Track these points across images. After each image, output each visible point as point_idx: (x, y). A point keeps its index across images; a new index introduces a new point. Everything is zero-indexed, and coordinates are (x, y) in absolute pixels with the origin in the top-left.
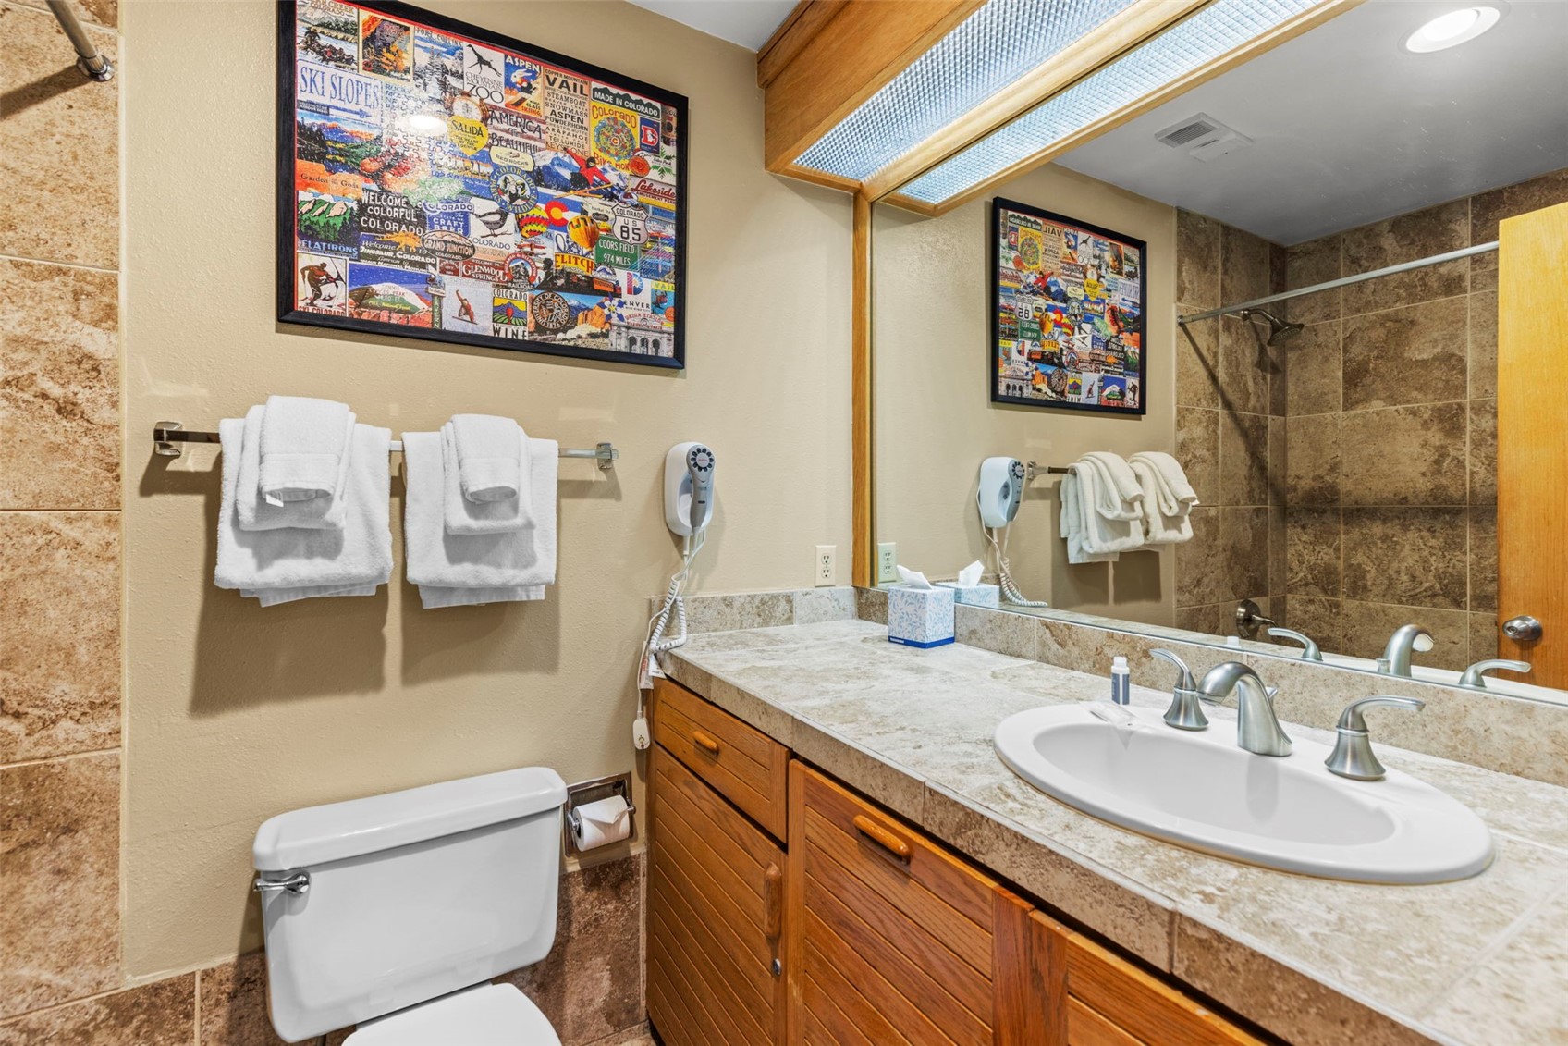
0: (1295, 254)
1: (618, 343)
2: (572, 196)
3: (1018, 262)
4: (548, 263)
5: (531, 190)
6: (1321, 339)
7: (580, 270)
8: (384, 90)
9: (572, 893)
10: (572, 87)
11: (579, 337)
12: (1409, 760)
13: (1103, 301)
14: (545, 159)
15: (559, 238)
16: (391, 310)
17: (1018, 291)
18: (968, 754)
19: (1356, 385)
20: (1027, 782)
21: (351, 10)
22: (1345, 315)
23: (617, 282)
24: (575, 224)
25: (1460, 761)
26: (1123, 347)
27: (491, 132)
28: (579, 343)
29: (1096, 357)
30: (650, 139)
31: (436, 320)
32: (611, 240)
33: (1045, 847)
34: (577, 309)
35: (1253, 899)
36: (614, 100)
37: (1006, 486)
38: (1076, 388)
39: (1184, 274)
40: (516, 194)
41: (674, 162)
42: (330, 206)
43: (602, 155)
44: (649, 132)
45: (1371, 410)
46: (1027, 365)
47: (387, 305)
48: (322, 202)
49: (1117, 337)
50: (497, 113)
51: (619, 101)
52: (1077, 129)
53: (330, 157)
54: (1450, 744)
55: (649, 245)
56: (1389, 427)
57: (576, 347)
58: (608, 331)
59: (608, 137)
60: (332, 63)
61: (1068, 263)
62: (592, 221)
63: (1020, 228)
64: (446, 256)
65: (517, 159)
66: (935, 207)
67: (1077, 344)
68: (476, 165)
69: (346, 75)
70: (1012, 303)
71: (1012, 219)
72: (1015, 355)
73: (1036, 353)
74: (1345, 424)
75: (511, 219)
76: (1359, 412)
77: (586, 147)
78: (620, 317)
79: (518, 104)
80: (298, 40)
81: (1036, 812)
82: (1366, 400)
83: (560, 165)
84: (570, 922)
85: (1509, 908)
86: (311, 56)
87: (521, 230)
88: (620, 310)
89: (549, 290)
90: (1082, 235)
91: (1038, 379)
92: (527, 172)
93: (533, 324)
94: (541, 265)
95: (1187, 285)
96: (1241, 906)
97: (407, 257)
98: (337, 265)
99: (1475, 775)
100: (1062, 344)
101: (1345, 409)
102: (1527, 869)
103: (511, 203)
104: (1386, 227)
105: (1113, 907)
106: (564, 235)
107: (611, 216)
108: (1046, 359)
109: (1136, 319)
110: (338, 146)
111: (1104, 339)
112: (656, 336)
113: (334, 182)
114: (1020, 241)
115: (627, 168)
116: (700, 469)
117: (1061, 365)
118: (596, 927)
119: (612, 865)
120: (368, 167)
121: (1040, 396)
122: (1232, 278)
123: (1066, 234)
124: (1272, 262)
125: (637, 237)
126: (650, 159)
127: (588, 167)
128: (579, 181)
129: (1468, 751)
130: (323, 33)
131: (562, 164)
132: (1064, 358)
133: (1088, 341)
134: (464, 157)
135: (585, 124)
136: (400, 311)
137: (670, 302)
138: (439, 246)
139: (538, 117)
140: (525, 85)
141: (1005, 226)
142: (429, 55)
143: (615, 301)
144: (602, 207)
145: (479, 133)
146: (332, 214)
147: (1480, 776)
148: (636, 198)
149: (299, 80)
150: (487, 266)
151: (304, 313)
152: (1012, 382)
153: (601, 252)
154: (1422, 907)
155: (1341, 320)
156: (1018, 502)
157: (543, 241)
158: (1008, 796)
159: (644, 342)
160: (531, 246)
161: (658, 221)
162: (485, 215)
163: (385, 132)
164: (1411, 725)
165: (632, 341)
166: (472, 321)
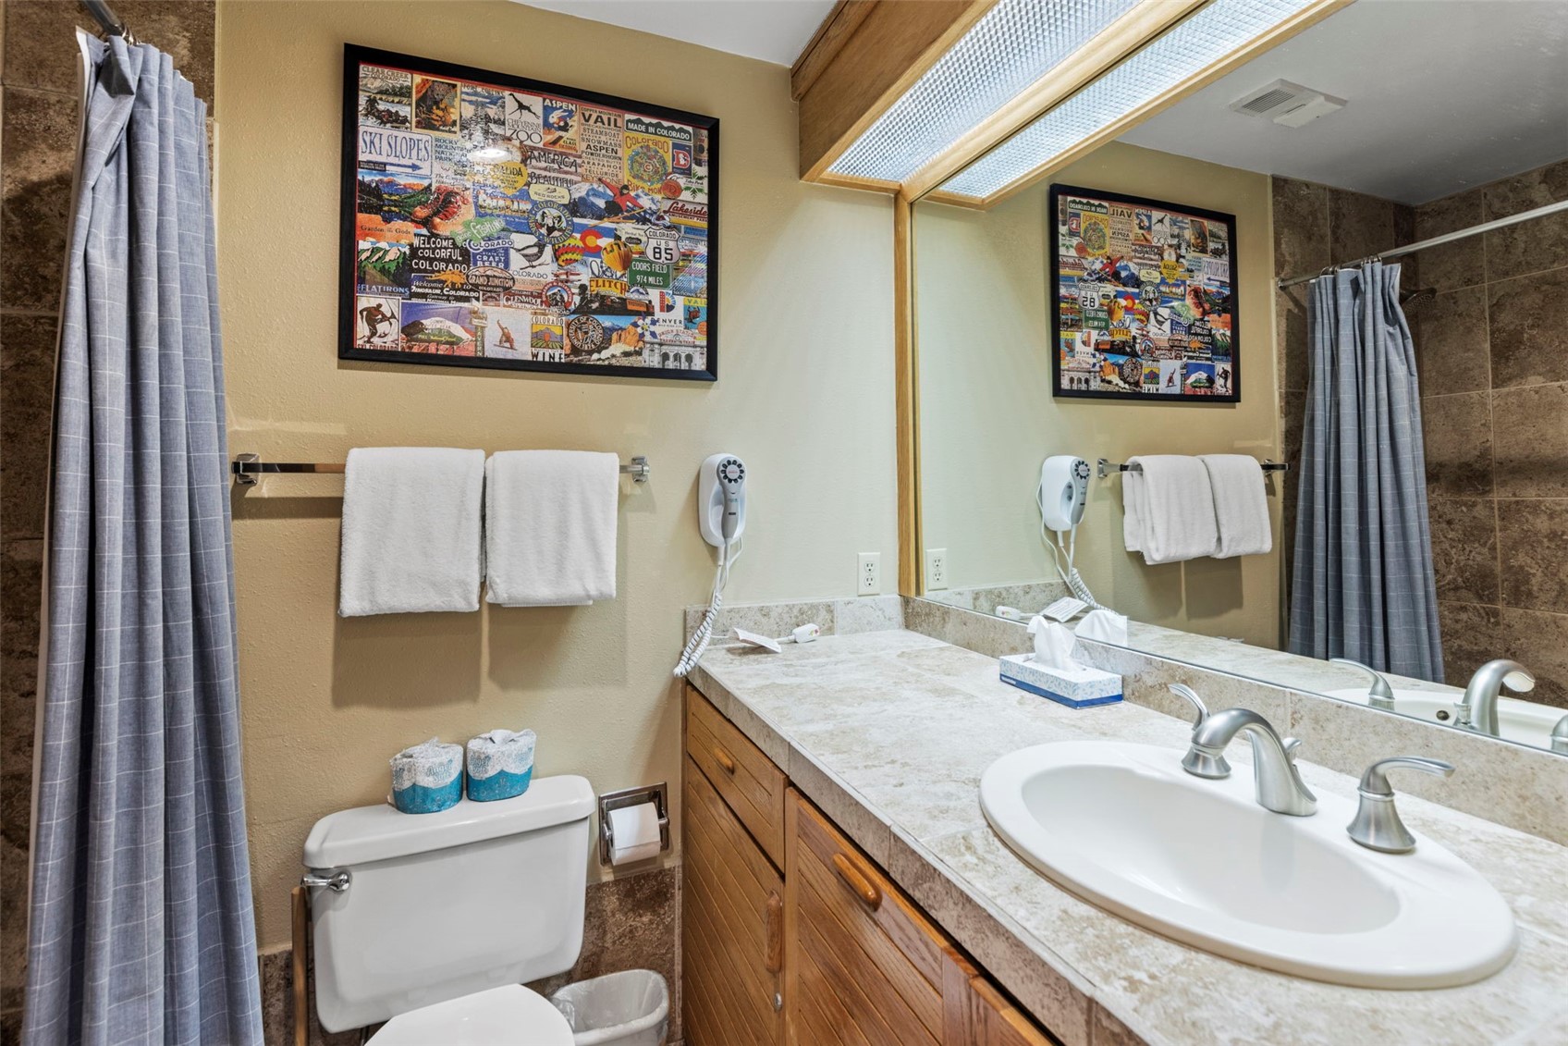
0: (1426, 213)
1: (651, 360)
2: (606, 224)
3: (1081, 249)
4: (583, 288)
5: (567, 221)
6: (1461, 308)
7: (614, 293)
8: (434, 144)
9: (606, 903)
10: (606, 121)
11: (613, 356)
12: (1464, 827)
13: (1184, 282)
14: (581, 190)
15: (594, 265)
16: (438, 343)
17: (1081, 279)
18: (949, 796)
19: (1507, 359)
20: (996, 835)
21: (406, 77)
22: (1490, 279)
23: (650, 302)
24: (609, 249)
25: (1530, 833)
26: (1210, 330)
27: (530, 171)
28: (614, 362)
29: (1176, 343)
30: (682, 162)
31: (479, 348)
32: (643, 261)
33: (985, 910)
34: (612, 330)
35: (1185, 991)
36: (647, 129)
37: (1070, 487)
38: (1153, 377)
39: (1283, 246)
40: (553, 227)
41: (706, 181)
42: (386, 252)
43: (635, 182)
44: (681, 156)
45: (1527, 387)
46: (1094, 356)
47: (436, 338)
48: (379, 249)
49: (1202, 320)
50: (536, 153)
51: (651, 129)
52: (1120, 116)
53: (386, 208)
54: (1517, 811)
55: (681, 264)
56: (1552, 406)
57: (610, 366)
58: (641, 349)
59: (641, 164)
60: (388, 125)
61: (1140, 245)
62: (625, 245)
63: (1082, 213)
64: (489, 289)
65: (554, 194)
66: (983, 200)
67: (1153, 328)
68: (516, 203)
69: (400, 134)
70: (1074, 292)
71: (1073, 205)
72: (1079, 346)
73: (1104, 342)
74: (1495, 403)
75: (548, 250)
76: (1513, 389)
77: (620, 176)
78: (653, 334)
79: (555, 143)
80: (360, 108)
81: (990, 869)
82: (1522, 374)
83: (594, 195)
84: (605, 932)
85: (1496, 1028)
86: (371, 121)
87: (557, 260)
88: (653, 328)
89: (584, 314)
90: (1156, 215)
91: (1107, 370)
92: (564, 205)
93: (569, 346)
94: (577, 291)
95: (1288, 258)
96: (1166, 998)
97: (453, 293)
98: (391, 305)
99: (1542, 852)
100: (1134, 331)
101: (1495, 386)
102: (1546, 979)
103: (548, 235)
104: (1536, 177)
105: (1040, 985)
106: (599, 261)
107: (644, 239)
108: (1115, 349)
109: (1226, 299)
110: (393, 198)
111: (1185, 322)
112: (690, 350)
113: (390, 230)
114: (1083, 226)
115: (659, 192)
116: (730, 481)
117: (1134, 354)
118: (631, 939)
119: (647, 877)
120: (419, 214)
121: (1110, 388)
122: (1345, 246)
123: (1138, 215)
124: (1396, 224)
125: (669, 257)
126: (682, 181)
127: (622, 194)
128: (613, 209)
129: (1537, 821)
130: (381, 99)
131: (597, 194)
132: (1137, 346)
133: (1167, 326)
134: (505, 197)
135: (619, 154)
136: (447, 343)
137: (703, 317)
138: (481, 281)
139: (574, 152)
140: (562, 124)
141: (1064, 212)
142: (473, 107)
143: (648, 320)
144: (635, 231)
145: (519, 173)
146: (387, 259)
147: (1549, 853)
148: (668, 220)
149: (361, 143)
150: (526, 296)
151: (362, 350)
152: (1076, 375)
153: (634, 274)
154: (1384, 1017)
155: (1486, 285)
156: (1083, 504)
157: (579, 268)
158: (969, 848)
159: (677, 357)
160: (567, 274)
161: (690, 239)
162: (523, 249)
163: (434, 180)
164: (1471, 786)
165: (665, 357)
166: (512, 348)
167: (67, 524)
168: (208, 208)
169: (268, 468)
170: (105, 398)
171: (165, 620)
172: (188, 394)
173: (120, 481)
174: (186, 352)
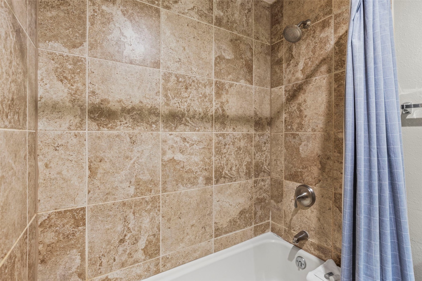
167: (348, 124)
168: (390, 14)
169: (416, 106)
170: (358, 84)
171: (378, 157)
172: (384, 80)
173: (363, 110)
174: (383, 65)
